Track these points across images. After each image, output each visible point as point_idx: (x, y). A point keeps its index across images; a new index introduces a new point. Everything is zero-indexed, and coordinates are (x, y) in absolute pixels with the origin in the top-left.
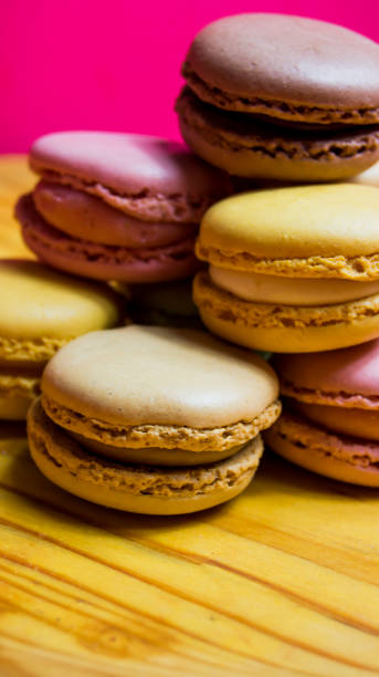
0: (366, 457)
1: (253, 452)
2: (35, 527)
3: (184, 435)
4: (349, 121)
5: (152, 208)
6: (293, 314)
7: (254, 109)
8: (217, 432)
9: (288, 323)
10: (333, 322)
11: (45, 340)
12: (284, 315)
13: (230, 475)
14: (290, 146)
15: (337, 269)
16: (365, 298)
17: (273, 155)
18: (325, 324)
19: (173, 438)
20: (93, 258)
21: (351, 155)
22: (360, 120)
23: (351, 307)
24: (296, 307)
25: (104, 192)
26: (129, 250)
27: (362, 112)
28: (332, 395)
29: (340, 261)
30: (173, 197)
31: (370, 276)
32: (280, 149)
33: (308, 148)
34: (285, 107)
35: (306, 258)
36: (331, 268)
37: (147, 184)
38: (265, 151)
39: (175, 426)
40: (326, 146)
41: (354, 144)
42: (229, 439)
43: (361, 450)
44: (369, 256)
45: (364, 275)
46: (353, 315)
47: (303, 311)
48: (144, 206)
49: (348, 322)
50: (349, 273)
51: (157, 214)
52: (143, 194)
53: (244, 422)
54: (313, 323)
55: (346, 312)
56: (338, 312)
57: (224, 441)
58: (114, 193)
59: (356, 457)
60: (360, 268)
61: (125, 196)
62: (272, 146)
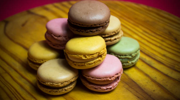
0: (93, 87)
1: (72, 85)
2: (33, 95)
3: (53, 84)
4: (92, 26)
5: (61, 39)
6: (76, 64)
7: (75, 24)
8: (59, 84)
9: (75, 65)
10: (83, 65)
11: (44, 60)
12: (74, 64)
13: (65, 89)
14: (82, 30)
15: (81, 57)
16: (89, 61)
17: (79, 32)
18: (81, 66)
19: (52, 84)
20: (54, 45)
21: (94, 32)
22: (95, 26)
23: (85, 63)
24: (76, 62)
25: (53, 36)
26: (59, 45)
27: (95, 25)
28: (86, 76)
29: (82, 56)
30: (65, 37)
31: (87, 59)
32: (80, 31)
33: (85, 31)
34: (80, 24)
35: (76, 55)
36: (80, 57)
37: (60, 35)
38: (78, 31)
39: (52, 83)
40: (89, 31)
41: (94, 30)
42: (62, 85)
43: (92, 86)
44: (88, 55)
45: (86, 59)
46: (86, 65)
47: (77, 63)
48: (60, 38)
49: (85, 66)
50: (84, 58)
51: (62, 40)
52: (60, 36)
53: (66, 82)
54: (79, 65)
55: (85, 64)
56: (83, 64)
57: (61, 85)
58: (55, 36)
59: (91, 87)
60: (86, 57)
61: (56, 36)
62: (79, 30)
